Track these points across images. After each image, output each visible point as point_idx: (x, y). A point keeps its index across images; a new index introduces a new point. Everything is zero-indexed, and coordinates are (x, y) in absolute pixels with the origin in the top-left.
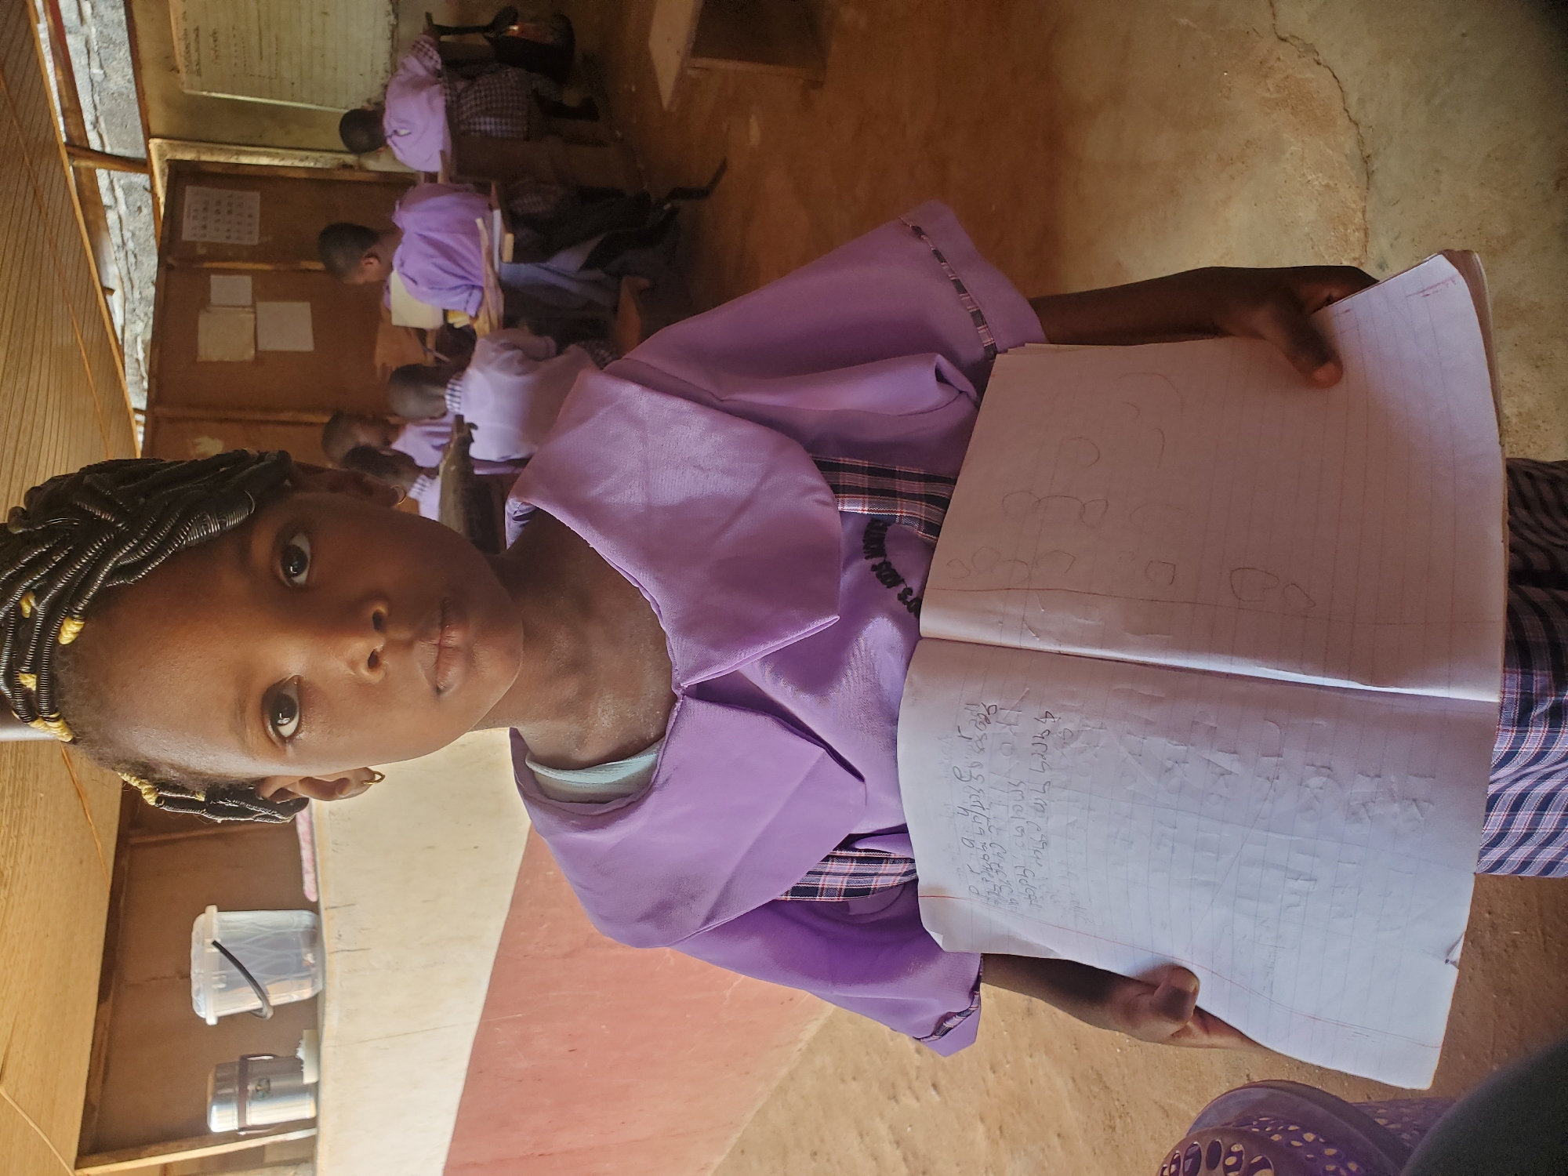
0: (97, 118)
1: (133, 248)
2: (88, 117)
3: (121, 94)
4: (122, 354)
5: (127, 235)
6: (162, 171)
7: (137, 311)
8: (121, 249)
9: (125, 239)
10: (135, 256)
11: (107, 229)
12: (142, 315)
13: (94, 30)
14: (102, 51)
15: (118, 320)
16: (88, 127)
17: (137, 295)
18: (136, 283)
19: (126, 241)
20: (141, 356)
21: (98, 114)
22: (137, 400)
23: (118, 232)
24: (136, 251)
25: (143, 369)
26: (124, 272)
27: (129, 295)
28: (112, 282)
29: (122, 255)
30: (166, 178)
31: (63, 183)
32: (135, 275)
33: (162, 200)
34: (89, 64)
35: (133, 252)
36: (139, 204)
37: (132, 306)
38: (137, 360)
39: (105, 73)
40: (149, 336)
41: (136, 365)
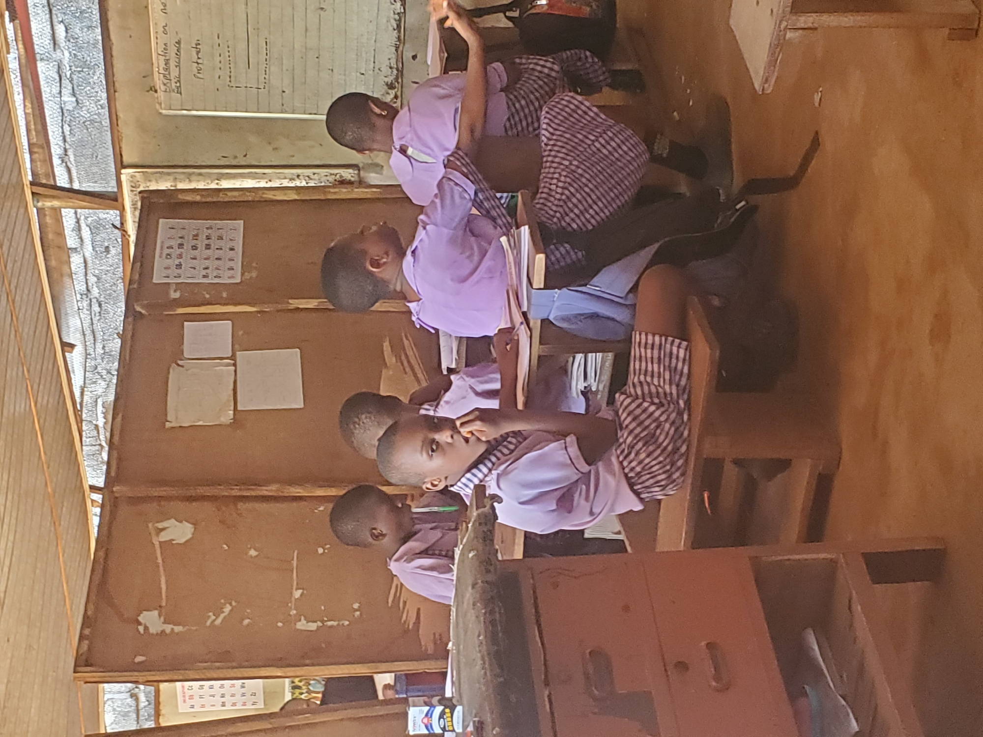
0: (66, 150)
1: (97, 295)
2: (56, 150)
3: (92, 121)
4: (79, 421)
5: (92, 280)
6: (134, 204)
7: (99, 369)
8: (84, 297)
9: (90, 284)
10: (100, 305)
11: (71, 275)
12: (104, 372)
13: (67, 54)
14: (75, 77)
15: (77, 381)
16: (56, 161)
17: (100, 350)
18: (99, 336)
19: (90, 288)
20: (101, 422)
21: (68, 147)
22: (95, 476)
23: (82, 278)
24: (102, 299)
25: (103, 440)
26: (86, 324)
27: (91, 351)
28: (72, 337)
29: (85, 304)
30: (137, 213)
31: (26, 227)
32: (98, 327)
33: (133, 238)
34: (61, 92)
35: (97, 301)
36: (106, 244)
37: (93, 363)
38: (97, 426)
39: (77, 101)
40: (111, 397)
41: (95, 433)
